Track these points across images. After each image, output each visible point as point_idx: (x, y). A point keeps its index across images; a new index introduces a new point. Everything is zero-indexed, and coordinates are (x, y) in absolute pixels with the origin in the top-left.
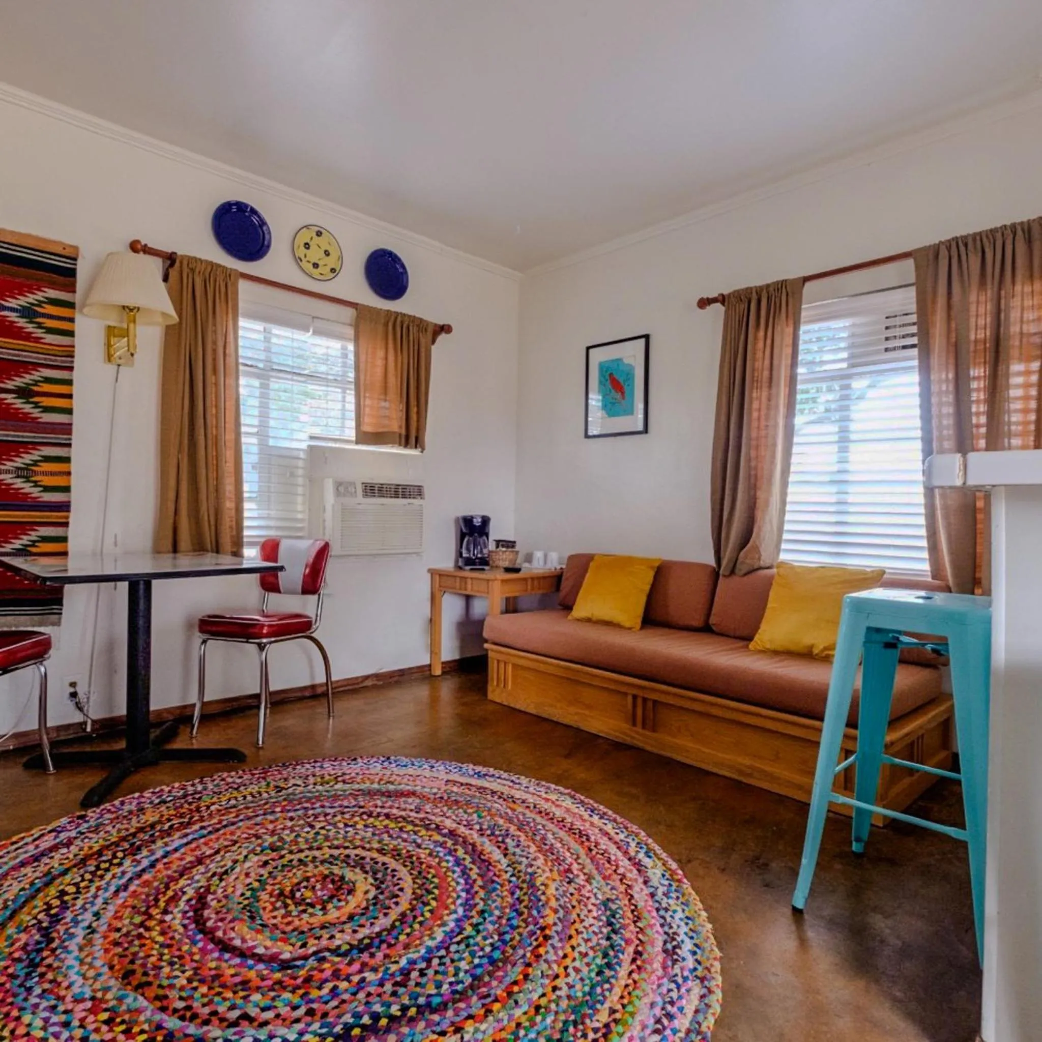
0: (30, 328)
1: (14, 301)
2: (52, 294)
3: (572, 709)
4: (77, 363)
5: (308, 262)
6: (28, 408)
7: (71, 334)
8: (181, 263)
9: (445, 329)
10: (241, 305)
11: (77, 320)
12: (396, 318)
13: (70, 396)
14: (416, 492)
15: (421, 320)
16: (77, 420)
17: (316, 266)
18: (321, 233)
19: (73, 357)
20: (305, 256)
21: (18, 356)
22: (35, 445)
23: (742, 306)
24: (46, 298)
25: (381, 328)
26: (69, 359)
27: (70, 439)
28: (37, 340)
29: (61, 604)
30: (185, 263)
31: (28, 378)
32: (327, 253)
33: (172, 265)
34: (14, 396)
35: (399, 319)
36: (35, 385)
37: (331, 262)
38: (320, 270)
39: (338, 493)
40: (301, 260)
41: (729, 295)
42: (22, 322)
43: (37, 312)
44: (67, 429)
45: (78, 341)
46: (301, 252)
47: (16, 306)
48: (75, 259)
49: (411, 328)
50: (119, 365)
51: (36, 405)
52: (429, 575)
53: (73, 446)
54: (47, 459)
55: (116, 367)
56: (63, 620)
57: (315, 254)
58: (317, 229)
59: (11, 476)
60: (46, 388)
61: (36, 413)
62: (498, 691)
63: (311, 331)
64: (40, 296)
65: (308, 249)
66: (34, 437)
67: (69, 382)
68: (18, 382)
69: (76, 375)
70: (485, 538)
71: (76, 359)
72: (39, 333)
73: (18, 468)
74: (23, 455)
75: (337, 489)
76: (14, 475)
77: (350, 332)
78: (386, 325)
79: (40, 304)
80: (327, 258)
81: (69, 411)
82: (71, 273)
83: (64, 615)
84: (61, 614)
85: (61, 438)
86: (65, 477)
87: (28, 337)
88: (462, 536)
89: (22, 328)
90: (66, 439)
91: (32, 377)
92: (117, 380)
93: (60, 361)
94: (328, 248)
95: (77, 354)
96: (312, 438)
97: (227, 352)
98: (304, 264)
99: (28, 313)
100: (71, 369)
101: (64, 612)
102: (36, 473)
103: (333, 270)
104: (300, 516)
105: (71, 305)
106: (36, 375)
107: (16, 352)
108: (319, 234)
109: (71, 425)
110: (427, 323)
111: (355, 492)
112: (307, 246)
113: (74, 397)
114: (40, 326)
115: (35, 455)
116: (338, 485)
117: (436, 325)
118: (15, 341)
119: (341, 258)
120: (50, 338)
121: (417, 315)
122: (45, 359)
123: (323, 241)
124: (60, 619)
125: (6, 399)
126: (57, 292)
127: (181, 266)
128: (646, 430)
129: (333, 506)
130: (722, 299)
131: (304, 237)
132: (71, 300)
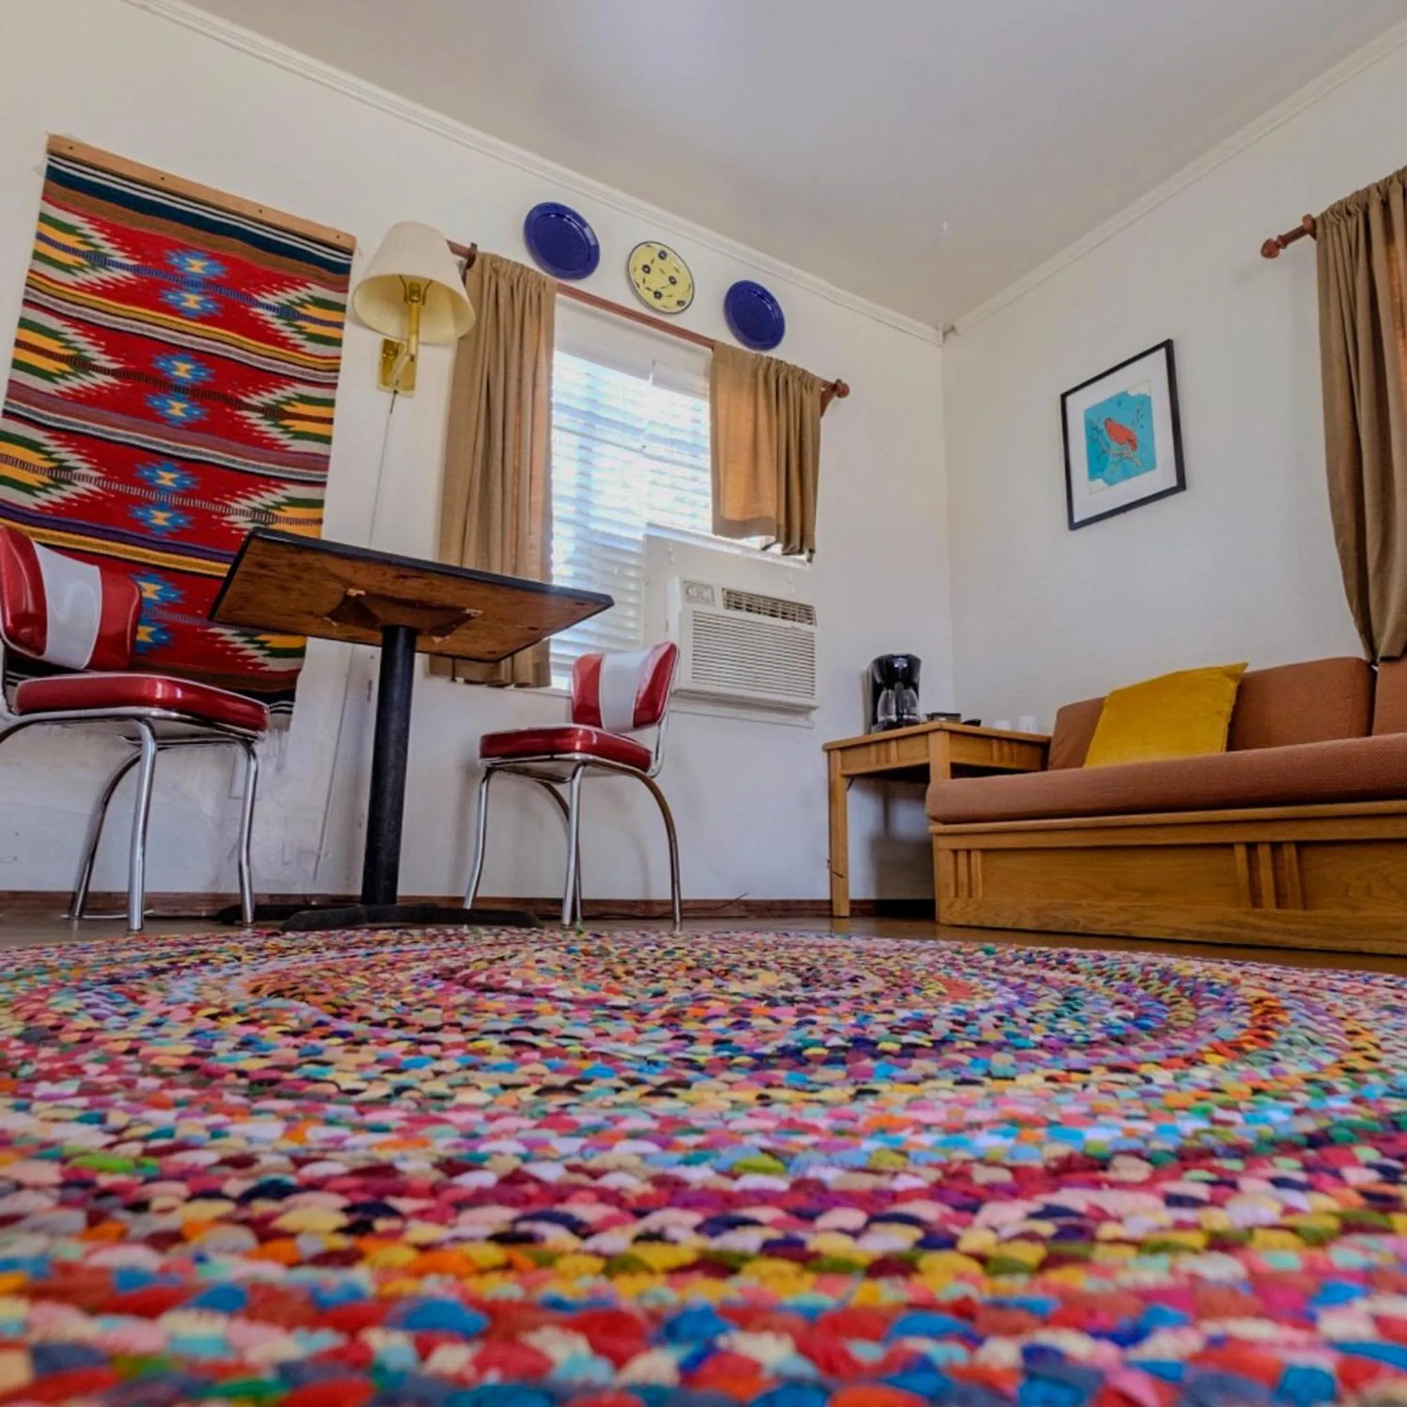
0: (287, 332)
1: (271, 297)
2: (319, 292)
3: (1112, 904)
4: (343, 379)
5: (648, 289)
6: (275, 433)
7: (337, 342)
8: (482, 262)
9: (838, 389)
10: (558, 334)
11: (346, 327)
12: (769, 366)
13: (330, 421)
14: (805, 613)
15: (804, 372)
16: (336, 452)
17: (658, 295)
18: (665, 254)
19: (337, 371)
20: (644, 281)
21: (270, 365)
22: (280, 481)
23: (1352, 223)
24: (311, 297)
25: (747, 379)
26: (333, 374)
27: (325, 476)
28: (295, 347)
29: (292, 699)
30: (488, 261)
31: (279, 395)
32: (673, 281)
33: (469, 265)
34: (260, 415)
35: (773, 366)
36: (288, 404)
37: (679, 292)
38: (663, 301)
39: (688, 597)
40: (638, 286)
41: (1324, 216)
42: (278, 324)
43: (299, 313)
44: (321, 462)
45: (345, 352)
46: (638, 275)
47: (273, 304)
48: (351, 254)
49: (790, 382)
50: (396, 392)
51: (286, 430)
52: (825, 755)
53: (329, 485)
54: (294, 502)
55: (391, 395)
56: (293, 724)
57: (657, 280)
58: (659, 248)
59: (245, 518)
60: (302, 409)
61: (285, 439)
62: (959, 905)
63: (651, 377)
64: (303, 293)
65: (648, 272)
66: (280, 471)
67: (330, 403)
68: (266, 398)
69: (339, 395)
70: (911, 691)
71: (341, 375)
72: (298, 339)
73: (255, 510)
74: (263, 493)
75: (687, 592)
76: (249, 519)
77: (704, 384)
78: (755, 375)
79: (302, 303)
80: (672, 287)
81: (327, 440)
82: (345, 270)
83: (294, 716)
84: (290, 713)
85: (313, 475)
86: (315, 527)
87: (283, 342)
88: (876, 690)
89: (278, 331)
90: (320, 476)
91: (284, 393)
92: (391, 412)
93: (321, 377)
94: (674, 274)
95: (342, 368)
96: (650, 525)
97: (538, 381)
98: (642, 290)
99: (286, 312)
100: (333, 386)
101: (295, 710)
102: (277, 519)
103: (680, 303)
104: (631, 625)
105: (341, 308)
106: (289, 391)
107: (268, 360)
108: (662, 255)
109: (327, 457)
110: (814, 378)
111: (713, 599)
112: (647, 269)
113: (336, 422)
114: (300, 330)
115: (279, 495)
116: (688, 585)
117: (825, 383)
118: (267, 346)
119: (692, 286)
120: (311, 347)
121: (800, 366)
122: (303, 373)
123: (669, 266)
124: (289, 721)
125: (249, 418)
126: (324, 290)
127: (482, 269)
128: (1181, 485)
129: (680, 614)
130: (1310, 228)
131: (644, 257)
132: (342, 302)
